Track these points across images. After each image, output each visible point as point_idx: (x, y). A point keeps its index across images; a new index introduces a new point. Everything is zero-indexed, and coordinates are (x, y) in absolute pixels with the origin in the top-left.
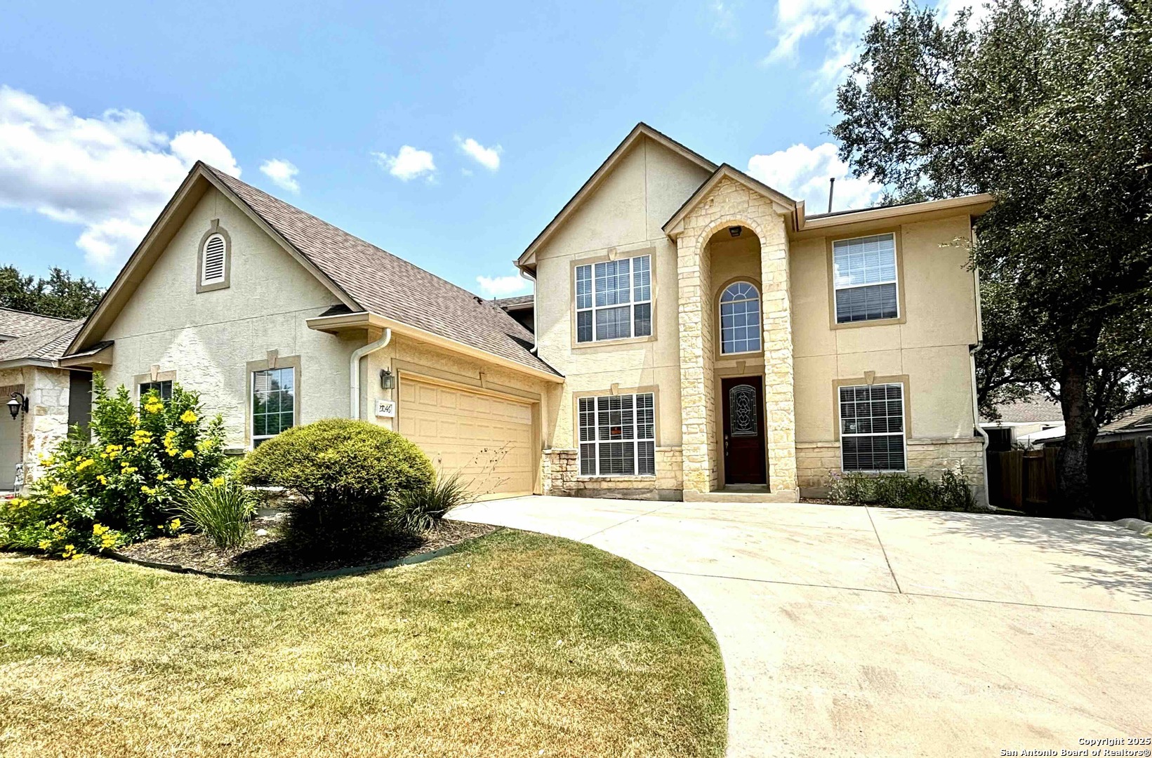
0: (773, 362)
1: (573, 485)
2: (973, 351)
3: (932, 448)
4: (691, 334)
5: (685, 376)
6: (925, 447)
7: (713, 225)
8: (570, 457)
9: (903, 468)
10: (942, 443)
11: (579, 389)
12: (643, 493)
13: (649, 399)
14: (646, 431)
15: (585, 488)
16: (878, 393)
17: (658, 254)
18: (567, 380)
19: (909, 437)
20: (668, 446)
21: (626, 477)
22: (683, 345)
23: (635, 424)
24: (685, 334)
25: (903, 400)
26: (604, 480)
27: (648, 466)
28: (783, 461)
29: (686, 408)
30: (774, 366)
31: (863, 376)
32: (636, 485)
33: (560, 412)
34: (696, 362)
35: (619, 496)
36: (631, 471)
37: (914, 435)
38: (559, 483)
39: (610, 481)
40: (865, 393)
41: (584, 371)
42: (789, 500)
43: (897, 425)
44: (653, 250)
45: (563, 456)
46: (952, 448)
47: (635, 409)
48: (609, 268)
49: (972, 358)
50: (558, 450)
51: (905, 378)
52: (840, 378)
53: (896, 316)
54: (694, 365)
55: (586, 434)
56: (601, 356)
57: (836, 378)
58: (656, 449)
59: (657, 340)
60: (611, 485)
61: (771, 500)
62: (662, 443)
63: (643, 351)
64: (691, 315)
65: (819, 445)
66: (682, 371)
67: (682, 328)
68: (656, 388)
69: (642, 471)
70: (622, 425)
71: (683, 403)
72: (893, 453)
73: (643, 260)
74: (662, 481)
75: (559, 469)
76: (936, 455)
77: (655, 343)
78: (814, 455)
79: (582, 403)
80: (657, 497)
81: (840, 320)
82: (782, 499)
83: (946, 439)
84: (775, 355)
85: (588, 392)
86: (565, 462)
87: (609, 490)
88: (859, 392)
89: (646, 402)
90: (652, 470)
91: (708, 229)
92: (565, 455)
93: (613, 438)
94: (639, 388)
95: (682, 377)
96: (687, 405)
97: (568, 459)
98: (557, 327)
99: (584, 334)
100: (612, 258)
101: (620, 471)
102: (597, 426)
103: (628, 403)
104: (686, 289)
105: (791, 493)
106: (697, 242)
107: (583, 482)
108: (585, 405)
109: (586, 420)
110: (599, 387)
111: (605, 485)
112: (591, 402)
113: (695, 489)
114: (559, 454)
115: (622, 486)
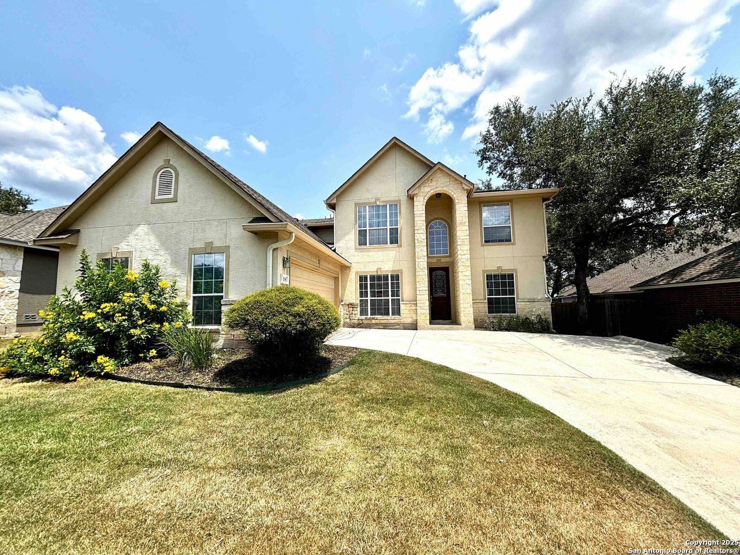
0: (462, 260)
1: (356, 321)
2: (544, 259)
3: (528, 303)
4: (421, 244)
5: (418, 265)
7: (432, 191)
8: (354, 306)
9: (515, 313)
10: (532, 301)
11: (359, 270)
12: (395, 326)
13: (398, 276)
14: (396, 293)
15: (363, 323)
16: (503, 277)
17: (402, 204)
18: (353, 265)
19: (518, 298)
20: (407, 301)
21: (386, 317)
22: (417, 250)
23: (390, 290)
24: (418, 244)
25: (515, 280)
26: (373, 319)
27: (397, 312)
28: (467, 309)
29: (419, 282)
30: (463, 262)
31: (496, 269)
32: (391, 321)
33: (348, 282)
34: (424, 259)
35: (381, 327)
36: (388, 314)
37: (520, 297)
38: (348, 320)
39: (377, 319)
40: (497, 277)
41: (362, 261)
42: (470, 329)
43: (512, 292)
44: (399, 201)
46: (537, 303)
47: (390, 282)
48: (377, 207)
49: (544, 262)
50: (348, 302)
51: (515, 270)
52: (486, 269)
53: (511, 241)
54: (423, 260)
55: (363, 294)
56: (371, 254)
57: (484, 269)
58: (401, 302)
59: (401, 247)
60: (377, 321)
61: (462, 329)
62: (404, 299)
63: (394, 252)
64: (421, 235)
65: (477, 301)
66: (417, 263)
67: (416, 241)
68: (401, 271)
69: (393, 314)
70: (383, 290)
71: (417, 280)
72: (510, 306)
73: (395, 205)
74: (405, 319)
75: (347, 313)
76: (530, 307)
77: (400, 248)
78: (478, 306)
79: (361, 278)
80: (402, 328)
81: (486, 242)
82: (467, 328)
83: (534, 299)
84: (463, 257)
85: (364, 272)
86: (352, 309)
87: (376, 324)
88: (495, 276)
89: (396, 278)
90: (399, 314)
91: (430, 193)
92: (351, 305)
93: (378, 296)
94: (392, 271)
95: (417, 266)
96: (419, 280)
97: (353, 308)
98: (347, 237)
99: (362, 242)
100: (378, 203)
101: (381, 314)
102: (369, 290)
103: (386, 277)
104: (418, 222)
105: (471, 325)
106: (424, 199)
107: (361, 320)
108: (363, 279)
109: (363, 287)
110: (370, 269)
111: (374, 321)
112: (366, 278)
113: (422, 324)
114: (348, 305)
115: (383, 322)
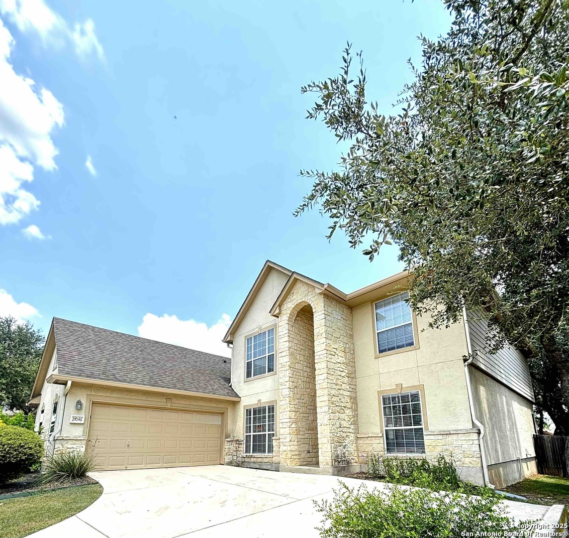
1: (240, 460)
2: (466, 363)
5: (281, 393)
6: (436, 436)
7: (294, 304)
8: (240, 443)
9: (423, 452)
10: (447, 433)
11: (246, 404)
14: (271, 427)
16: (404, 398)
18: (242, 399)
19: (427, 430)
21: (262, 455)
23: (267, 423)
24: (282, 369)
25: (421, 402)
26: (251, 457)
27: (271, 449)
31: (395, 387)
32: (265, 460)
33: (239, 417)
36: (264, 452)
37: (429, 428)
38: (235, 458)
39: (254, 457)
40: (397, 399)
41: (248, 394)
43: (418, 421)
44: (275, 324)
45: (237, 442)
47: (267, 415)
48: (259, 337)
49: (466, 369)
50: (235, 439)
51: (421, 387)
52: (382, 389)
53: (413, 344)
54: (285, 387)
55: (248, 429)
56: (254, 385)
57: (379, 390)
58: (274, 438)
59: (275, 374)
60: (255, 460)
62: (277, 434)
63: (270, 381)
65: (371, 435)
66: (280, 391)
67: (280, 366)
68: (275, 401)
69: (268, 452)
70: (262, 424)
71: (280, 410)
72: (417, 441)
73: (272, 330)
74: (275, 458)
75: (236, 449)
76: (443, 442)
77: (274, 376)
78: (368, 442)
80: (273, 468)
81: (381, 351)
83: (450, 431)
85: (250, 405)
86: (238, 445)
87: (254, 463)
88: (394, 398)
89: (272, 409)
90: (272, 451)
92: (238, 442)
93: (258, 432)
94: (269, 402)
96: (282, 411)
98: (239, 372)
99: (249, 374)
100: (260, 332)
101: (259, 451)
102: (252, 425)
103: (264, 410)
104: (282, 344)
106: (287, 317)
107: (244, 457)
108: (248, 412)
109: (248, 421)
110: (254, 402)
111: (253, 460)
112: (250, 411)
113: (284, 464)
114: (235, 441)
115: (259, 460)
